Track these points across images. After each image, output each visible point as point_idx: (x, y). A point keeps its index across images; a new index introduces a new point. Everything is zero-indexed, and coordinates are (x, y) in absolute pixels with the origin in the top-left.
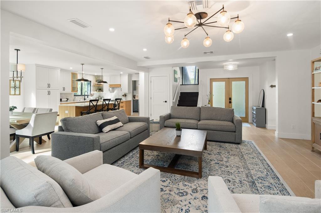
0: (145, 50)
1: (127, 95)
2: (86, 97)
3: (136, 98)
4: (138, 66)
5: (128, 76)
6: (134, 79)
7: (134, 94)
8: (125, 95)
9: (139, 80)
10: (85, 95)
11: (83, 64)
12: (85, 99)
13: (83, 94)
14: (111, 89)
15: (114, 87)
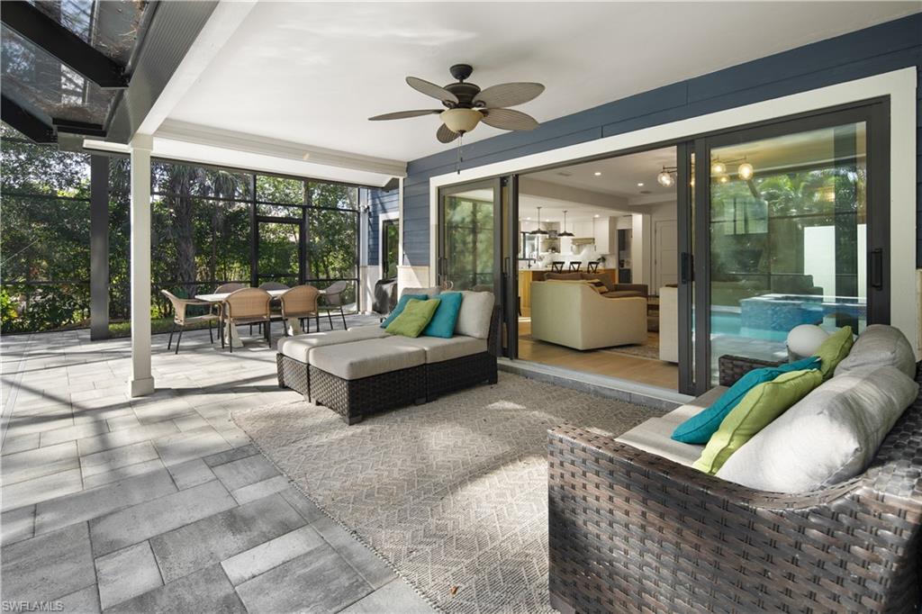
0: (641, 185)
1: (608, 258)
2: (532, 262)
3: (626, 267)
4: (630, 204)
5: (610, 221)
6: (621, 226)
7: (621, 259)
8: (603, 259)
9: (631, 229)
10: (529, 260)
11: (539, 208)
12: (529, 266)
13: (527, 257)
14: (574, 247)
15: (581, 243)
